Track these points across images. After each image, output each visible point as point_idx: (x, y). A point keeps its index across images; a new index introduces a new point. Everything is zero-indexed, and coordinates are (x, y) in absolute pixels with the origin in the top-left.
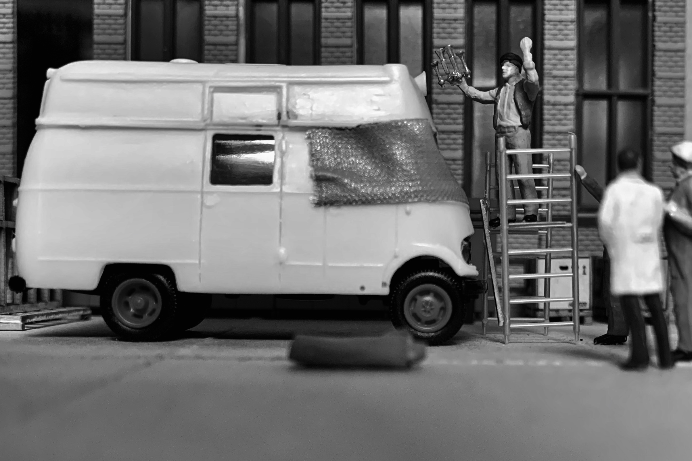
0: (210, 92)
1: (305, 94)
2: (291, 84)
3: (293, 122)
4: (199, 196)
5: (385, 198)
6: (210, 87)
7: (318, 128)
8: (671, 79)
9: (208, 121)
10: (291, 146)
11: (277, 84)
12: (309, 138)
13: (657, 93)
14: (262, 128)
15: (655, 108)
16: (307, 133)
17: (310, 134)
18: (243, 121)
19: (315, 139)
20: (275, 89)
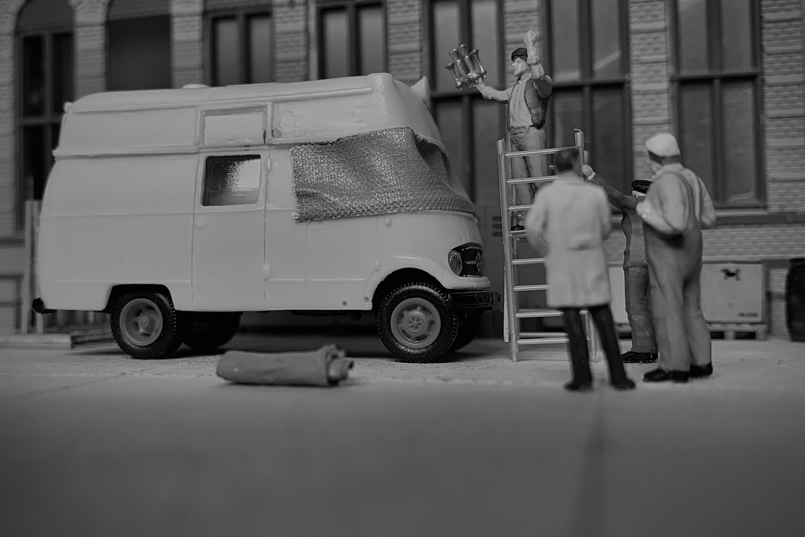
0: (201, 116)
1: (289, 112)
2: (275, 102)
3: (277, 140)
4: (192, 217)
5: (363, 211)
6: (202, 111)
7: (301, 144)
8: (784, 53)
9: (201, 145)
10: (276, 164)
11: (263, 103)
12: (292, 154)
13: (767, 72)
14: (250, 148)
15: (766, 88)
16: (291, 150)
17: (293, 151)
18: (231, 143)
19: (298, 155)
20: (261, 108)
